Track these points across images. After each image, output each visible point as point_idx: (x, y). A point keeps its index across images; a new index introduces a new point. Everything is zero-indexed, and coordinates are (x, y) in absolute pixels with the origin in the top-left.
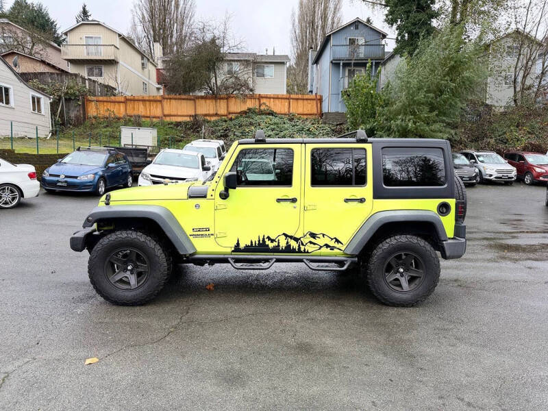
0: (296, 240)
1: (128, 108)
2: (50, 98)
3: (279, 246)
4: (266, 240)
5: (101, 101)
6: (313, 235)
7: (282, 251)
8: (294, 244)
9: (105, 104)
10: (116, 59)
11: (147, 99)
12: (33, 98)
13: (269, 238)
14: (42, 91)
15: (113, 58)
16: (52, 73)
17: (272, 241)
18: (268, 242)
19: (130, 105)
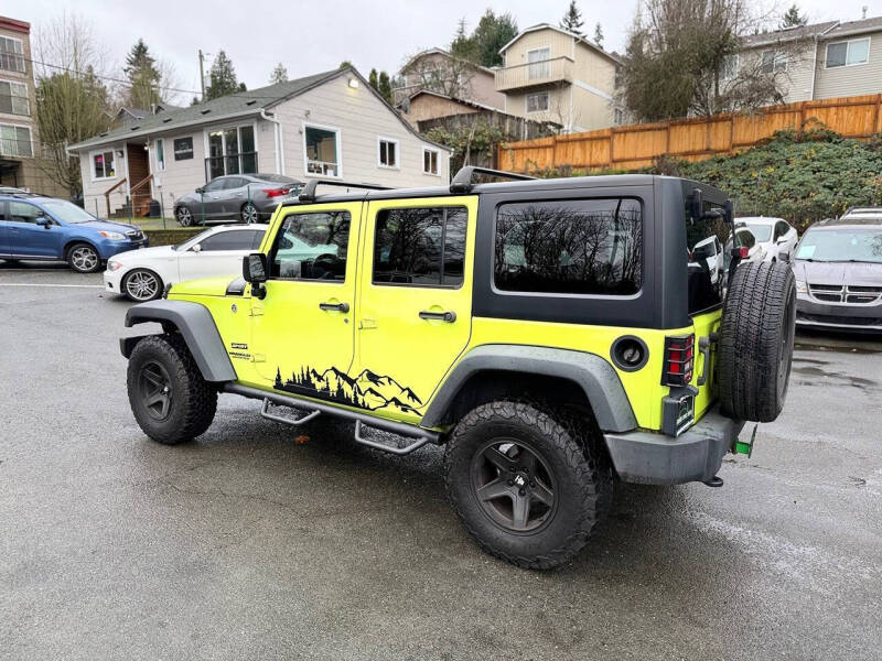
0: (352, 382)
1: (557, 154)
2: (450, 152)
3: (328, 389)
4: (312, 375)
5: (519, 149)
6: (373, 377)
7: (332, 399)
8: (348, 390)
9: (525, 152)
10: (568, 79)
11: (588, 136)
12: (427, 154)
13: (314, 371)
14: (443, 142)
15: (562, 78)
16: (462, 115)
17: (320, 378)
18: (314, 380)
19: (560, 150)
